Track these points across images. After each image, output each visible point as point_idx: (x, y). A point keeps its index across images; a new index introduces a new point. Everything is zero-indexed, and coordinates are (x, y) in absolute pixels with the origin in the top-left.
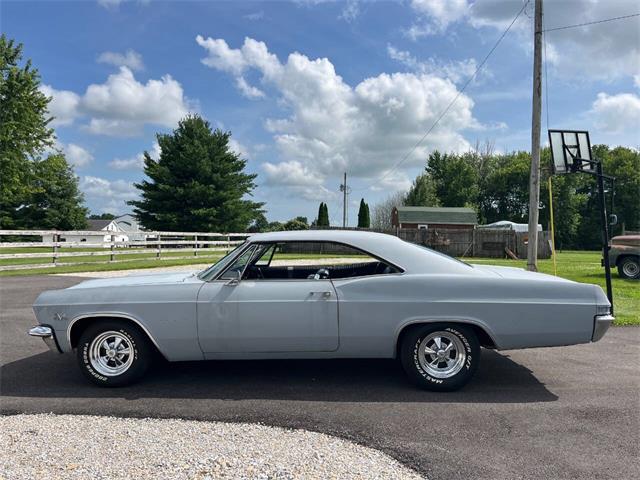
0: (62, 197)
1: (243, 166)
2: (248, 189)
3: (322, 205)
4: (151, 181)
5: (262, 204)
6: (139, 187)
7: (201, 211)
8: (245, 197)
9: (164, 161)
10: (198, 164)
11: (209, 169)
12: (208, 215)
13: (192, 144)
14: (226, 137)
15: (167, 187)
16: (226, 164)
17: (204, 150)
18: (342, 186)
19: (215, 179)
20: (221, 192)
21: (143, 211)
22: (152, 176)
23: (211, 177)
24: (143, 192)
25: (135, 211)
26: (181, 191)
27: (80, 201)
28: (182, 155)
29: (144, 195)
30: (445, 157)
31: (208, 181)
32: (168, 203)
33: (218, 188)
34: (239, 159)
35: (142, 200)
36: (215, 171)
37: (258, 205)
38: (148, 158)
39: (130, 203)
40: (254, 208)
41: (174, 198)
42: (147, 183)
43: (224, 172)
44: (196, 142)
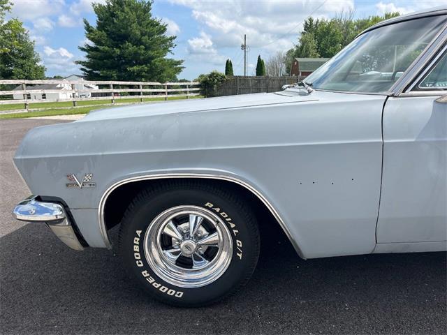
0: (23, 58)
1: (165, 29)
2: (170, 49)
3: (228, 61)
4: (92, 44)
5: (182, 61)
6: (83, 49)
7: (136, 68)
8: (168, 56)
9: (101, 26)
10: (130, 29)
11: (138, 33)
12: (141, 71)
13: (123, 11)
14: (149, 4)
15: (107, 48)
16: (151, 28)
17: (133, 16)
18: (242, 46)
19: (143, 41)
20: (150, 52)
21: (88, 69)
22: (92, 40)
23: (140, 40)
24: (87, 54)
25: (82, 69)
26: (118, 51)
27: (37, 61)
28: (115, 21)
29: (88, 57)
30: (317, 22)
31: (138, 42)
32: (108, 62)
33: (147, 49)
34: (161, 24)
35: (87, 60)
36: (143, 34)
37: (179, 63)
38: (88, 25)
39: (78, 63)
40: (176, 65)
41: (113, 58)
42: (89, 46)
43: (151, 35)
44: (126, 9)
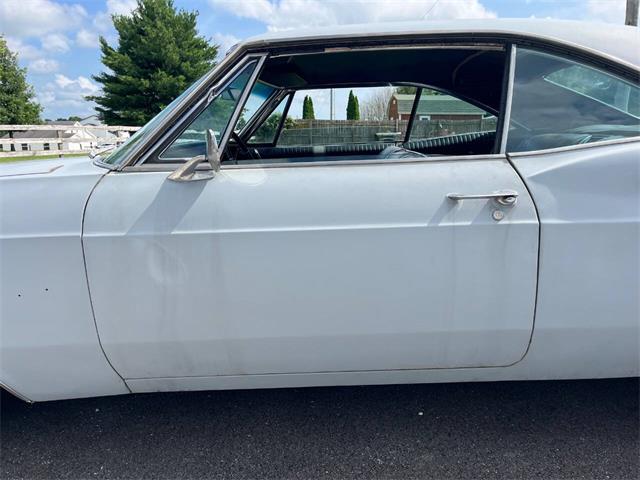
0: (9, 92)
1: (215, 53)
3: (306, 98)
4: (111, 73)
6: (98, 80)
9: (125, 48)
10: (164, 51)
11: (176, 57)
13: (155, 26)
14: (193, 17)
15: (130, 78)
16: (196, 51)
17: (169, 33)
19: (184, 69)
21: (106, 109)
22: (111, 66)
23: (179, 66)
24: (103, 86)
25: (97, 109)
26: (146, 83)
27: (30, 96)
28: (143, 40)
29: (105, 90)
31: (176, 71)
32: (133, 98)
34: (211, 45)
35: (103, 95)
36: (183, 60)
38: (105, 45)
39: (89, 99)
41: (140, 92)
42: (106, 76)
43: (194, 61)
44: (159, 24)
